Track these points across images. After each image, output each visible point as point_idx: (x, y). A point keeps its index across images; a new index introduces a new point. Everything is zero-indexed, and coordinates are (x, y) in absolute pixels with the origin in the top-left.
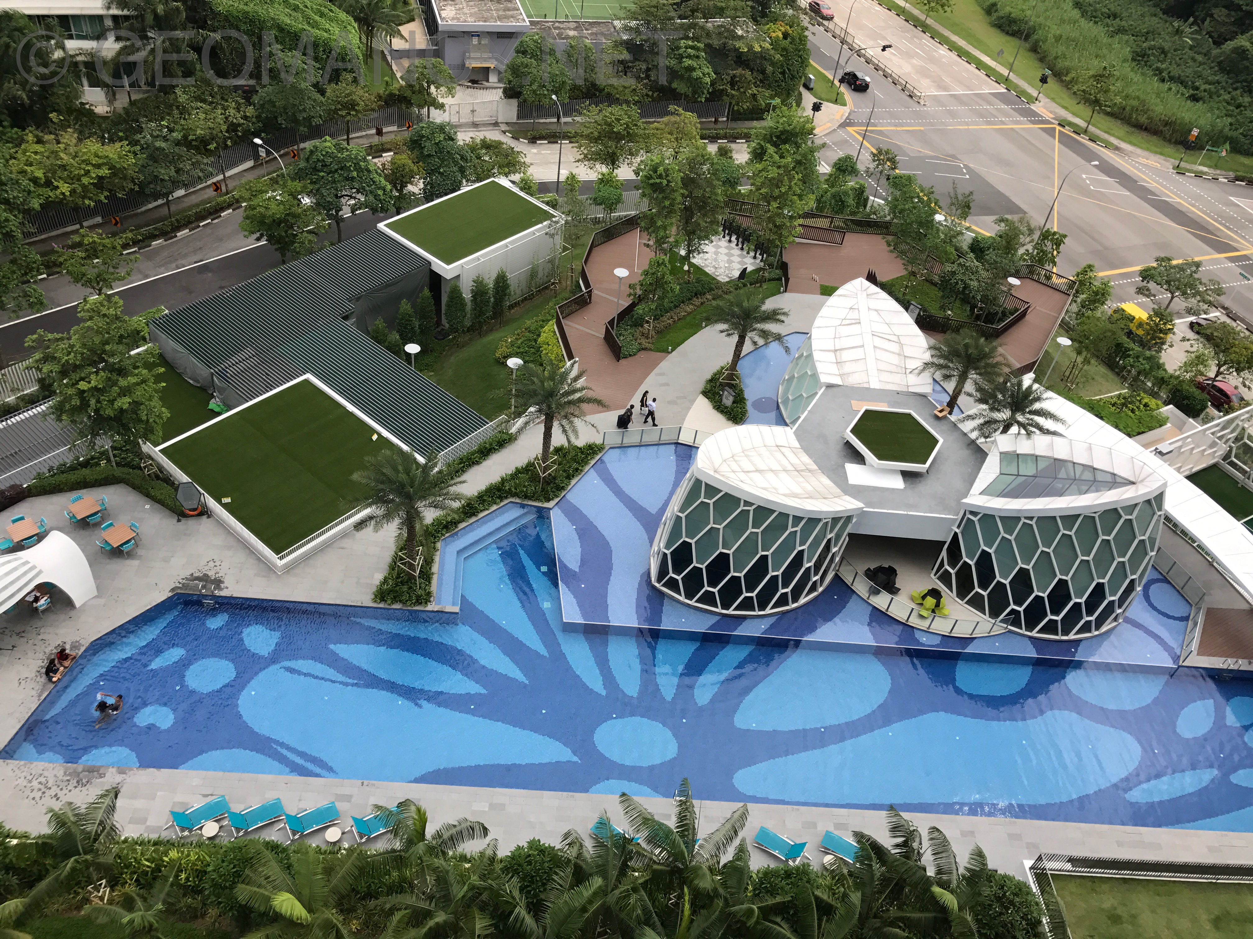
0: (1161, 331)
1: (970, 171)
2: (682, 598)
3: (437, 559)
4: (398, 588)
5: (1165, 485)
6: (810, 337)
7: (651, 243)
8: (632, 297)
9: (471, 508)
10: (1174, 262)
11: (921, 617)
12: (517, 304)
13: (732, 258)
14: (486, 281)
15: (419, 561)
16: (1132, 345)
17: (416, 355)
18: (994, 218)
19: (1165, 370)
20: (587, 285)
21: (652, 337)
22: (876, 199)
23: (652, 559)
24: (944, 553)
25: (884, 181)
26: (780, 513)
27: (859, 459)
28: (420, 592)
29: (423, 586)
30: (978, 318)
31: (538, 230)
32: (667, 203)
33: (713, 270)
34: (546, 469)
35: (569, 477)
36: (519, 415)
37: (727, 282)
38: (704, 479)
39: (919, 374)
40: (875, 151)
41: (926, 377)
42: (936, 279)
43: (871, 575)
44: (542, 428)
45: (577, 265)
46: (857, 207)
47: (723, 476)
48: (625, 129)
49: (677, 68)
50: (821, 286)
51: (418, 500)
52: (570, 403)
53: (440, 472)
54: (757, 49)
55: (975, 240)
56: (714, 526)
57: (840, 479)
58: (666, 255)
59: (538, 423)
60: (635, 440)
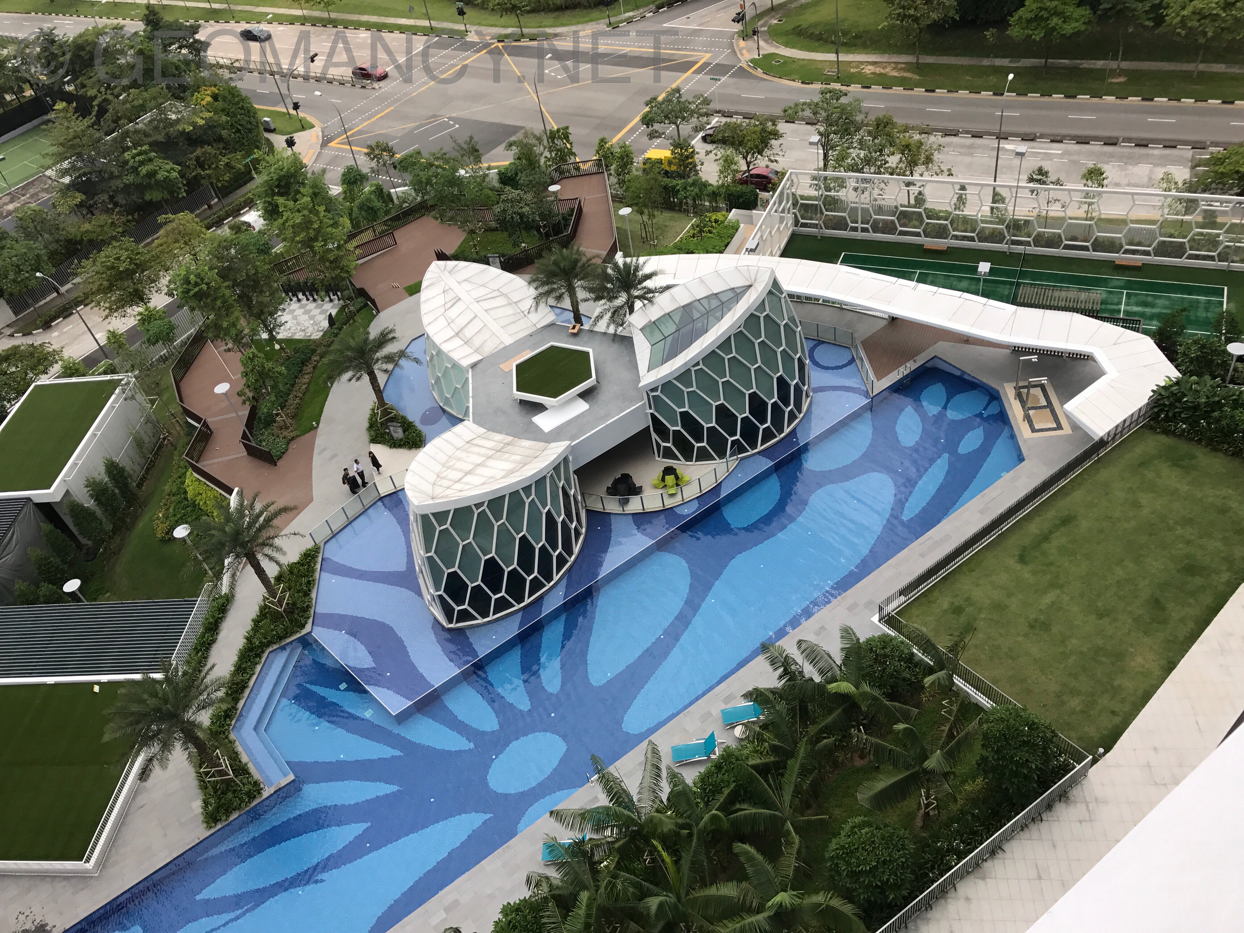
0: (687, 157)
1: (456, 120)
2: (480, 621)
3: (240, 749)
4: (223, 801)
5: (773, 272)
6: (428, 336)
7: (230, 345)
8: (248, 403)
9: (237, 684)
10: (660, 98)
11: (672, 495)
12: (143, 479)
13: (312, 314)
14: (98, 478)
15: (225, 763)
16: (675, 182)
17: (80, 589)
18: (503, 146)
19: (711, 185)
20: (198, 419)
21: (291, 424)
22: (397, 189)
23: (431, 608)
24: (654, 436)
25: (392, 171)
26: (510, 494)
27: (539, 408)
28: (246, 789)
29: (245, 781)
30: (547, 235)
31: (115, 401)
32: (218, 303)
33: (303, 334)
34: (280, 603)
35: (307, 594)
36: (218, 576)
37: (323, 336)
38: (428, 512)
39: (537, 309)
40: (366, 150)
41: (543, 309)
42: (493, 224)
43: (612, 491)
44: (250, 569)
45: (175, 408)
46: (386, 206)
47: (442, 497)
48: (131, 263)
49: (138, 180)
50: (405, 288)
51: (184, 711)
52: (259, 530)
53: (185, 673)
54: (201, 122)
55: (500, 174)
56: (464, 543)
57: (537, 435)
58: (251, 347)
59: (244, 567)
60: (342, 521)
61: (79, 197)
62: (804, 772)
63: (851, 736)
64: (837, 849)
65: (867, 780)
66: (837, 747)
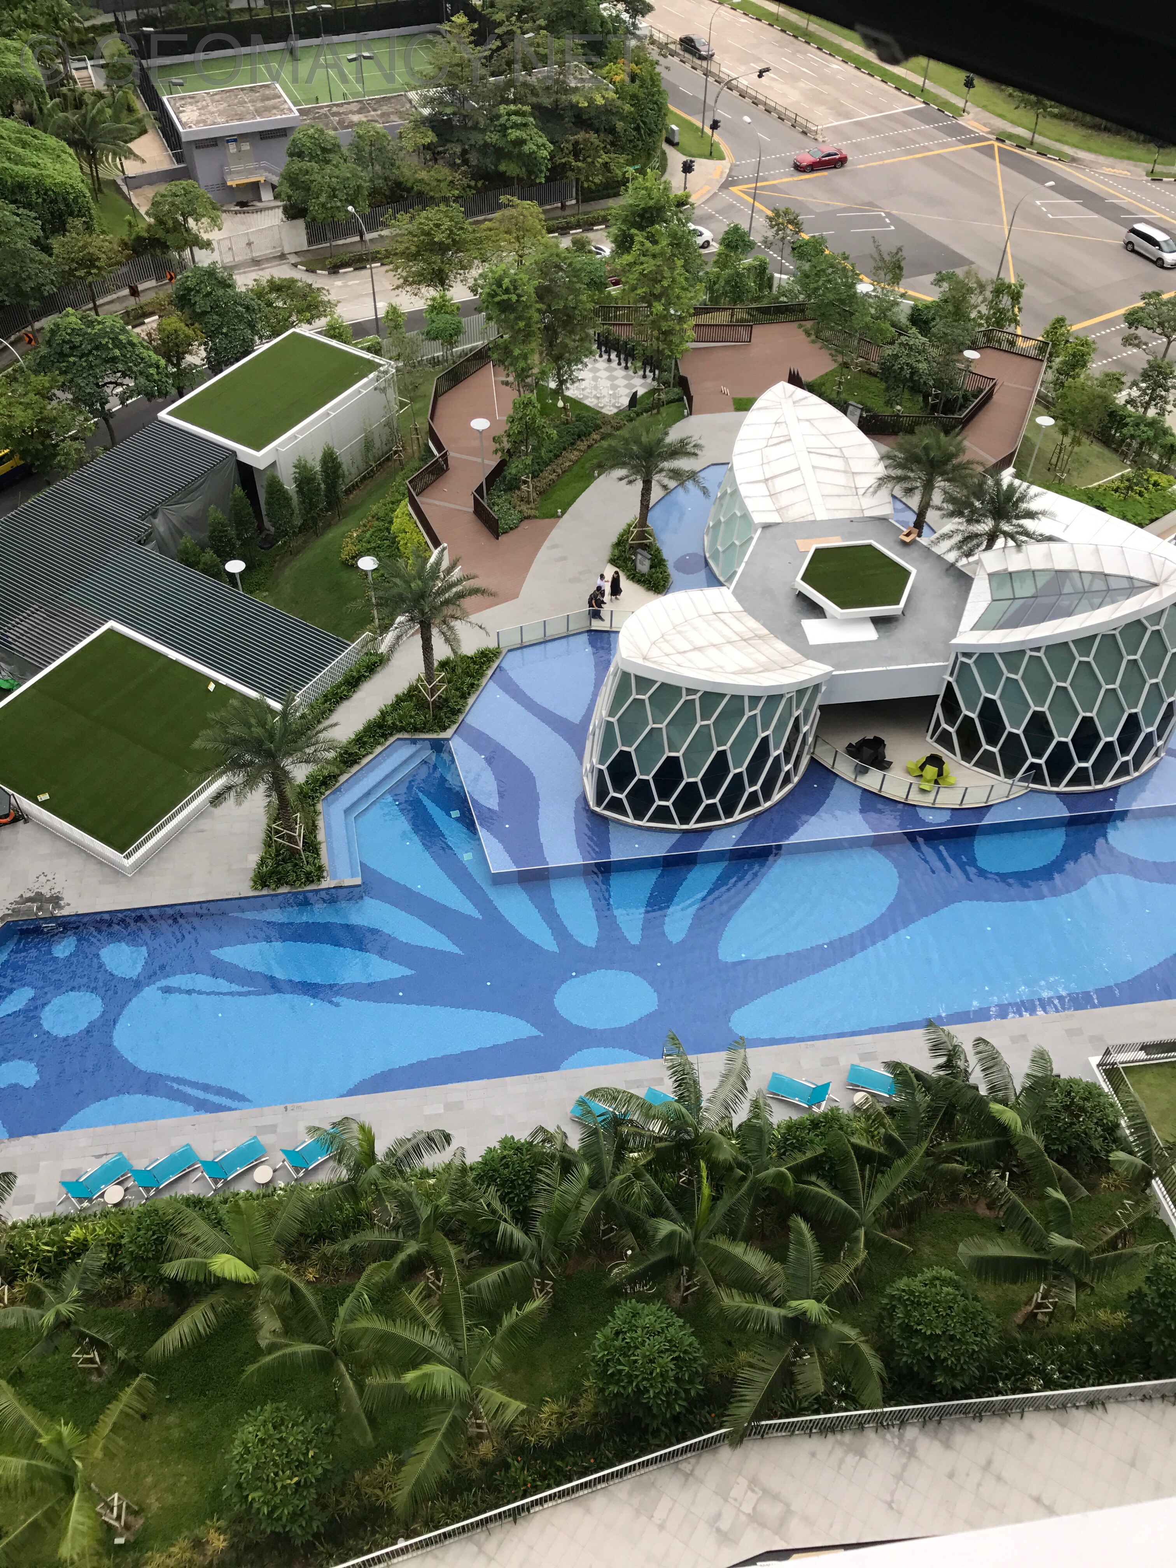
1: (895, 220)
2: (630, 820)
3: (321, 823)
4: (280, 868)
6: (731, 469)
7: (511, 379)
8: (500, 454)
9: (351, 754)
10: (1165, 297)
11: (923, 791)
12: (355, 487)
13: (616, 382)
14: (311, 463)
15: (299, 831)
17: (242, 574)
18: (932, 276)
20: (440, 447)
21: (534, 500)
22: (783, 276)
23: (585, 779)
24: (938, 710)
25: (788, 251)
26: (732, 696)
27: (817, 611)
28: (308, 868)
29: (311, 859)
30: (934, 408)
31: (364, 386)
32: (522, 324)
33: (595, 401)
34: (433, 691)
35: (464, 696)
36: (385, 629)
37: (616, 414)
38: (632, 671)
39: (875, 492)
40: (769, 213)
41: (884, 494)
42: (875, 367)
43: (854, 751)
44: (418, 640)
45: (422, 423)
46: (761, 290)
47: (654, 662)
48: (449, 237)
49: (501, 143)
50: (734, 399)
51: (284, 756)
52: (447, 602)
53: (303, 716)
54: (600, 101)
55: (915, 309)
56: (655, 726)
57: (798, 641)
58: (532, 391)
59: (413, 635)
60: (537, 635)
61: (431, 137)
62: (911, 1184)
63: (988, 1177)
64: (904, 1291)
65: (982, 1235)
66: (965, 1178)
